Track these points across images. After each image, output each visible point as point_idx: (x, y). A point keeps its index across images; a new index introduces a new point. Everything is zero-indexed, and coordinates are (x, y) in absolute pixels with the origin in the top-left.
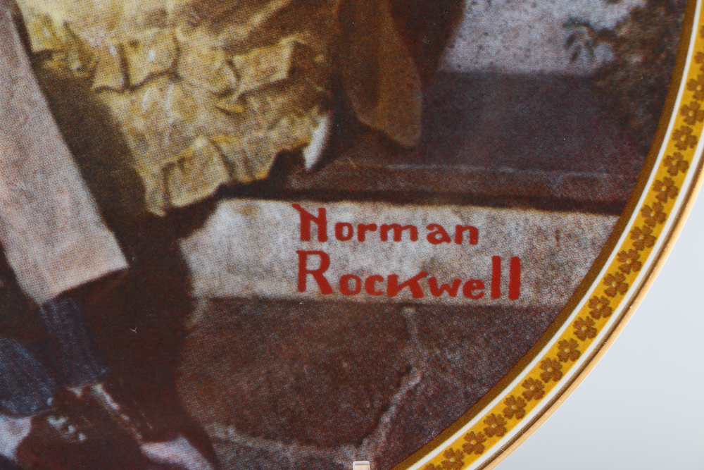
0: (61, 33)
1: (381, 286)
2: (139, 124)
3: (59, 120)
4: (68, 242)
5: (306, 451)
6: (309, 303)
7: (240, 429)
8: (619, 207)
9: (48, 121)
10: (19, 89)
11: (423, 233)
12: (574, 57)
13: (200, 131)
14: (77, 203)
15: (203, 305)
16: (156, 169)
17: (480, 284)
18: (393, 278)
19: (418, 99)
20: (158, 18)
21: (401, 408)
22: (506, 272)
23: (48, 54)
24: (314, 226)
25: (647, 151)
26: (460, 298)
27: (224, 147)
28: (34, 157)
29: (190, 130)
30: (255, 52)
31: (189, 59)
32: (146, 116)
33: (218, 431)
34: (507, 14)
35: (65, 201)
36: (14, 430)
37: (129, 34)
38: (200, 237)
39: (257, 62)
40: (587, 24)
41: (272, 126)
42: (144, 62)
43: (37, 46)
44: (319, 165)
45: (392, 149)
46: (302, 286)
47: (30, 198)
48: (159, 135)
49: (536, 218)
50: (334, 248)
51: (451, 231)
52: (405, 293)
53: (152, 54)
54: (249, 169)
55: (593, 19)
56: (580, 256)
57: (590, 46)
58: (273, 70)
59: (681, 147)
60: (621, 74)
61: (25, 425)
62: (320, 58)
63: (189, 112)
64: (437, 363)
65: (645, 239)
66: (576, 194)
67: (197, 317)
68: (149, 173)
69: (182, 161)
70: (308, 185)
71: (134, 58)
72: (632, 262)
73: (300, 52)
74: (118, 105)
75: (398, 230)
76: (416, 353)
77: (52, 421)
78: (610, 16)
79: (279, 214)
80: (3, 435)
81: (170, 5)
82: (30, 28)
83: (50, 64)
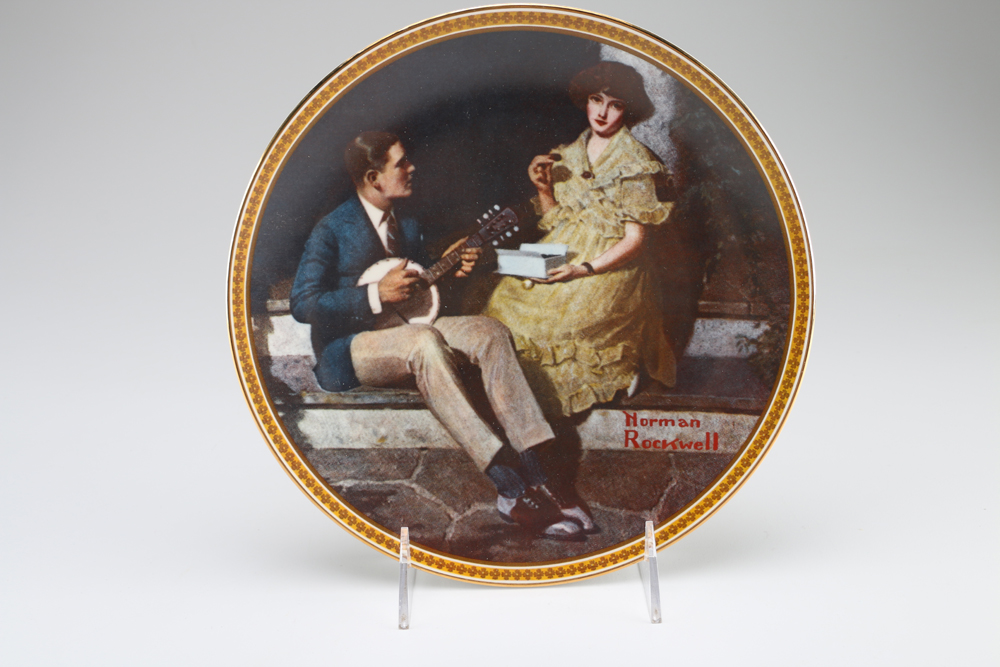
0: (528, 343)
1: (659, 445)
2: (560, 379)
3: (527, 378)
4: (531, 427)
5: (630, 513)
6: (629, 452)
7: (601, 503)
8: (760, 412)
9: (523, 378)
10: (511, 365)
11: (677, 423)
12: (740, 350)
13: (584, 382)
14: (534, 412)
15: (586, 452)
16: (566, 397)
17: (701, 444)
18: (664, 441)
19: (675, 367)
20: (568, 336)
21: (668, 495)
22: (712, 439)
23: (523, 351)
24: (631, 420)
25: (772, 389)
26: (692, 450)
27: (595, 388)
28: (517, 393)
29: (581, 382)
30: (608, 349)
31: (580, 352)
32: (563, 376)
33: (593, 504)
34: (712, 333)
35: (529, 411)
36: (510, 504)
37: (556, 342)
38: (584, 425)
39: (608, 353)
40: (745, 337)
41: (615, 379)
42: (561, 354)
43: (518, 348)
44: (634, 395)
45: (665, 389)
46: (627, 445)
47: (516, 410)
48: (568, 383)
49: (724, 416)
50: (640, 429)
51: (689, 422)
52: (670, 448)
53: (565, 351)
54: (605, 397)
55: (748, 335)
56: (743, 433)
57: (747, 346)
58: (615, 357)
59: (786, 387)
60: (760, 357)
61: (514, 501)
62: (634, 351)
63: (580, 374)
64: (683, 477)
65: (771, 425)
66: (741, 407)
67: (583, 458)
68: (564, 399)
69: (577, 394)
70: (629, 403)
71: (558, 353)
72: (765, 435)
73: (626, 349)
74: (551, 371)
75: (666, 421)
76: (674, 472)
77: (525, 500)
78: (755, 333)
79: (617, 415)
80: (505, 506)
81: (573, 331)
82: (516, 341)
83: (524, 355)
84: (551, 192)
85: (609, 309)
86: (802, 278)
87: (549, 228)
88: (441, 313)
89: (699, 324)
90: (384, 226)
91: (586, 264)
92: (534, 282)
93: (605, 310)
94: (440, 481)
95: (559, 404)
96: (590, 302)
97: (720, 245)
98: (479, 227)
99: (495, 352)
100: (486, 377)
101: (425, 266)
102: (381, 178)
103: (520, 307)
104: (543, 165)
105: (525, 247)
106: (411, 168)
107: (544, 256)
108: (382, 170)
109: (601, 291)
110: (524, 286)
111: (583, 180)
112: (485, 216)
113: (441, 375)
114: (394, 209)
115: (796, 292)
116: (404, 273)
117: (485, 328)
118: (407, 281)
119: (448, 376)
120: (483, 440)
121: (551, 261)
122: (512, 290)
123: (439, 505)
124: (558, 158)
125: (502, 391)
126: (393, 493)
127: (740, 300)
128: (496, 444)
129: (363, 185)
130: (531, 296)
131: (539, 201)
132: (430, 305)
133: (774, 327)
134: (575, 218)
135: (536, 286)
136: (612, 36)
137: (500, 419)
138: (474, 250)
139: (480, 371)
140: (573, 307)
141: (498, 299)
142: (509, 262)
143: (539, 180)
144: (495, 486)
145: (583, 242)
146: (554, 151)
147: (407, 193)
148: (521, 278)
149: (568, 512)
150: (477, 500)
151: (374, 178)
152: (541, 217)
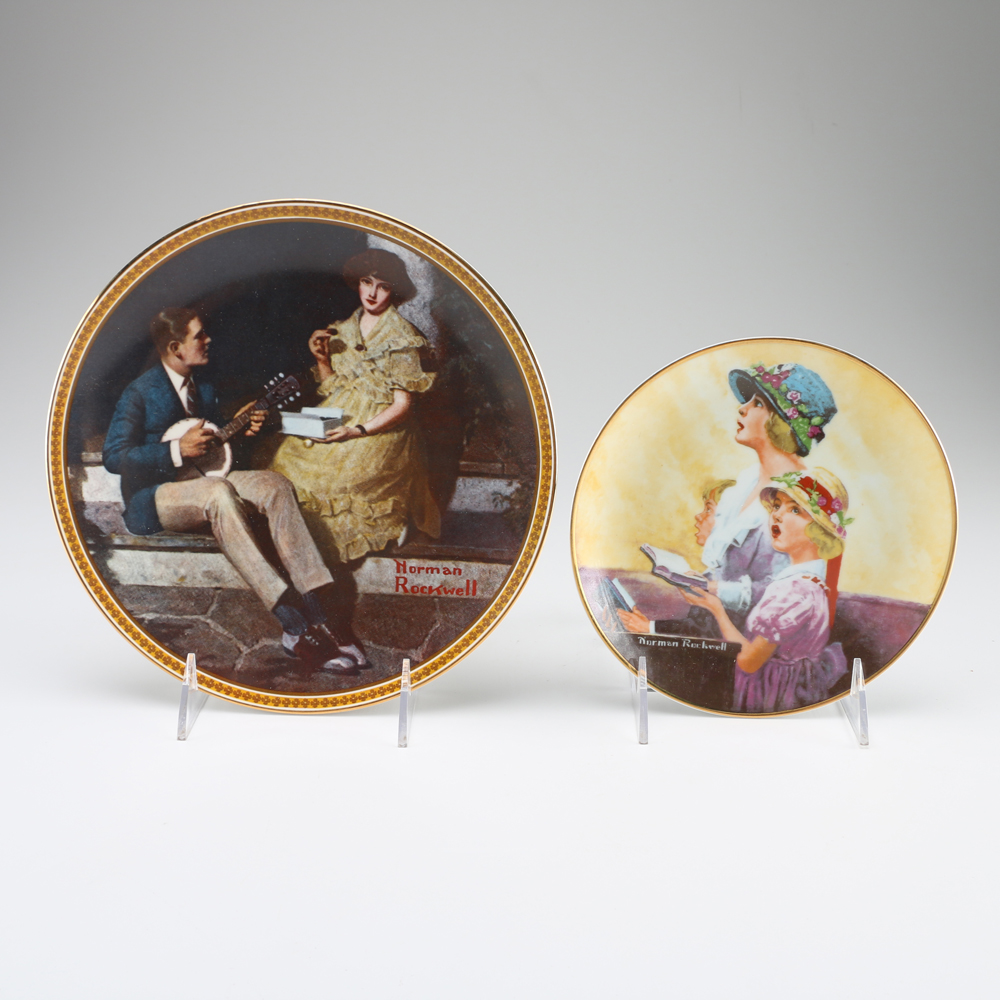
0: (309, 496)
1: (426, 590)
2: (337, 529)
3: (308, 527)
4: (312, 572)
5: (398, 651)
6: (400, 596)
7: (374, 642)
8: (511, 562)
9: (305, 527)
10: (294, 516)
11: (441, 571)
12: (496, 506)
13: (359, 532)
15: (361, 596)
16: (344, 546)
17: (462, 590)
18: (430, 587)
19: (439, 521)
20: (344, 490)
21: (432, 636)
22: (471, 586)
23: (304, 503)
24: (401, 567)
25: (522, 541)
26: (455, 595)
27: (369, 538)
28: (300, 541)
29: (356, 532)
30: (379, 503)
31: (355, 505)
32: (340, 526)
33: (366, 643)
34: (471, 490)
35: (311, 557)
36: (293, 640)
37: (334, 496)
38: (360, 571)
39: (380, 507)
40: (500, 494)
41: (386, 531)
42: (339, 506)
43: (300, 500)
44: (403, 545)
45: (431, 540)
46: (397, 590)
47: (299, 555)
48: (345, 533)
49: (482, 566)
50: (408, 576)
51: (452, 570)
52: (435, 593)
53: (342, 503)
54: (378, 546)
55: (502, 492)
56: (497, 580)
57: (502, 502)
58: (386, 510)
59: (533, 539)
60: (512, 512)
61: (297, 638)
62: (403, 505)
63: (356, 525)
64: (446, 619)
65: (520, 574)
66: (496, 557)
67: (359, 600)
68: (341, 547)
69: (353, 543)
70: (399, 552)
71: (335, 505)
72: (516, 582)
73: (396, 503)
74: (330, 522)
75: (432, 569)
76: (438, 615)
77: (306, 637)
78: (508, 491)
79: (388, 563)
80: (289, 642)
81: (348, 485)
82: (298, 494)
83: (305, 507)
84: (328, 362)
85: (380, 467)
86: (546, 441)
87: (327, 394)
88: (233, 468)
89: (460, 482)
90: (185, 390)
91: (359, 427)
92: (314, 441)
93: (377, 468)
94: (232, 618)
95: (337, 551)
96: (363, 460)
97: (478, 411)
98: (266, 392)
99: (280, 503)
100: (272, 526)
101: (220, 425)
102: (182, 348)
103: (302, 463)
104: (322, 339)
105: (306, 410)
106: (208, 340)
107: (323, 419)
108: (183, 341)
109: (373, 450)
110: (305, 445)
111: (356, 352)
112: (272, 383)
113: (233, 523)
114: (192, 374)
115: (541, 453)
116: (201, 431)
117: (271, 482)
118: (204, 439)
119: (239, 524)
120: (271, 582)
121: (329, 423)
122: (294, 448)
123: (230, 639)
124: (334, 332)
125: (287, 538)
126: (190, 626)
127: (495, 460)
128: (282, 586)
129: (167, 354)
130: (311, 454)
131: (318, 370)
132: (224, 460)
133: (523, 485)
134: (350, 385)
135: (316, 445)
136: (376, 227)
137: (285, 563)
138: (262, 412)
139: (267, 520)
140: (348, 464)
141: (282, 455)
142: (291, 423)
143: (318, 351)
144: (281, 624)
145: (356, 406)
146: (331, 327)
147: (205, 361)
148: (302, 438)
149: (345, 649)
150: (265, 636)
151: (176, 348)
152: (319, 384)
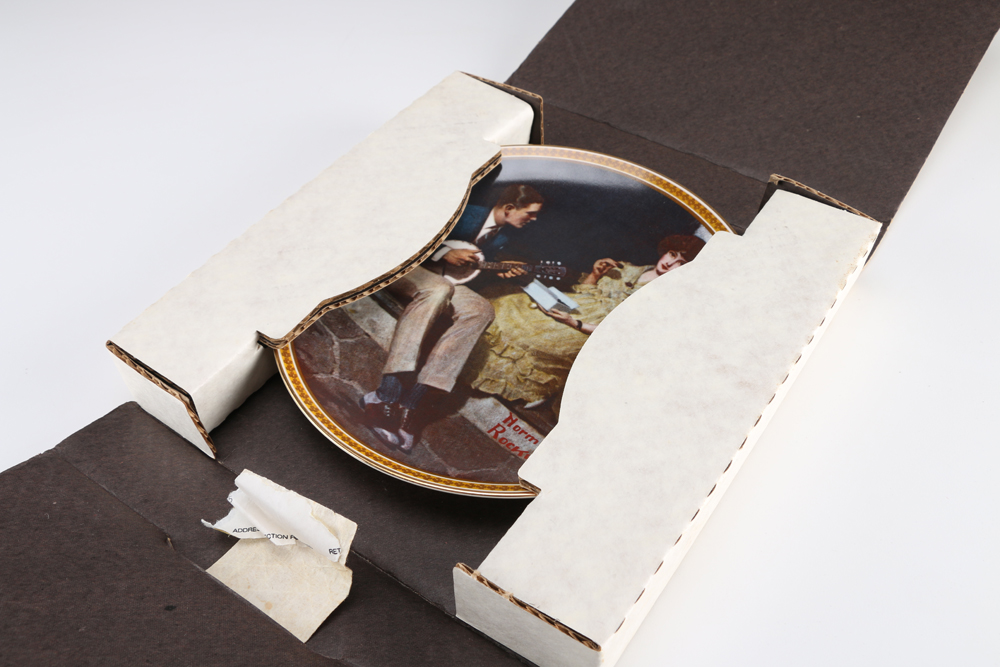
0: (497, 332)
1: (512, 447)
2: (492, 365)
3: (474, 349)
4: (442, 375)
5: (442, 461)
6: (487, 437)
7: (430, 446)
9: (472, 347)
10: (473, 336)
13: (506, 378)
14: (455, 369)
15: (458, 415)
16: (484, 377)
18: (517, 448)
20: (525, 347)
23: (489, 334)
24: (510, 421)
27: (508, 386)
28: (458, 352)
29: (504, 376)
30: (541, 372)
31: (523, 361)
32: (496, 364)
33: (424, 442)
35: (453, 367)
36: (375, 400)
37: (514, 345)
38: (477, 400)
41: (526, 391)
42: (509, 353)
43: (488, 331)
44: (528, 409)
46: (489, 432)
47: (446, 359)
48: (495, 371)
50: (509, 430)
52: (516, 453)
53: (514, 353)
54: (508, 396)
61: (379, 401)
62: (557, 386)
63: (508, 371)
67: (453, 416)
68: (482, 377)
69: (493, 381)
70: (520, 411)
71: (509, 351)
73: (553, 381)
74: (492, 357)
75: (533, 438)
77: (386, 407)
79: (504, 412)
80: (370, 398)
81: (532, 347)
82: (491, 326)
83: (487, 337)
84: (598, 278)
85: (568, 353)
87: (578, 291)
88: (466, 284)
90: (489, 230)
91: (580, 323)
92: (538, 307)
93: (564, 352)
94: (353, 355)
95: (476, 377)
96: (560, 341)
98: (539, 264)
99: (471, 323)
100: (450, 330)
101: (486, 259)
102: (513, 212)
103: (515, 313)
104: (608, 264)
105: (553, 290)
106: (534, 219)
107: (559, 301)
108: (518, 208)
109: (573, 341)
110: (529, 305)
111: (624, 285)
112: (548, 262)
113: (427, 311)
114: (503, 228)
116: (471, 255)
117: (482, 307)
118: (468, 259)
119: (431, 314)
120: (406, 359)
121: (561, 305)
122: (521, 302)
123: (335, 362)
124: (621, 267)
125: (450, 344)
126: (321, 333)
128: (411, 367)
129: (500, 207)
130: (528, 312)
131: (586, 277)
132: (467, 277)
134: (598, 297)
135: (537, 311)
136: (711, 223)
137: (430, 357)
138: (523, 271)
139: (452, 325)
140: (546, 336)
141: (506, 301)
142: (535, 289)
143: (599, 269)
144: (379, 386)
145: (590, 311)
146: (622, 263)
147: (519, 226)
148: (533, 300)
149: (403, 433)
150: (359, 382)
151: (510, 209)
152: (579, 284)
